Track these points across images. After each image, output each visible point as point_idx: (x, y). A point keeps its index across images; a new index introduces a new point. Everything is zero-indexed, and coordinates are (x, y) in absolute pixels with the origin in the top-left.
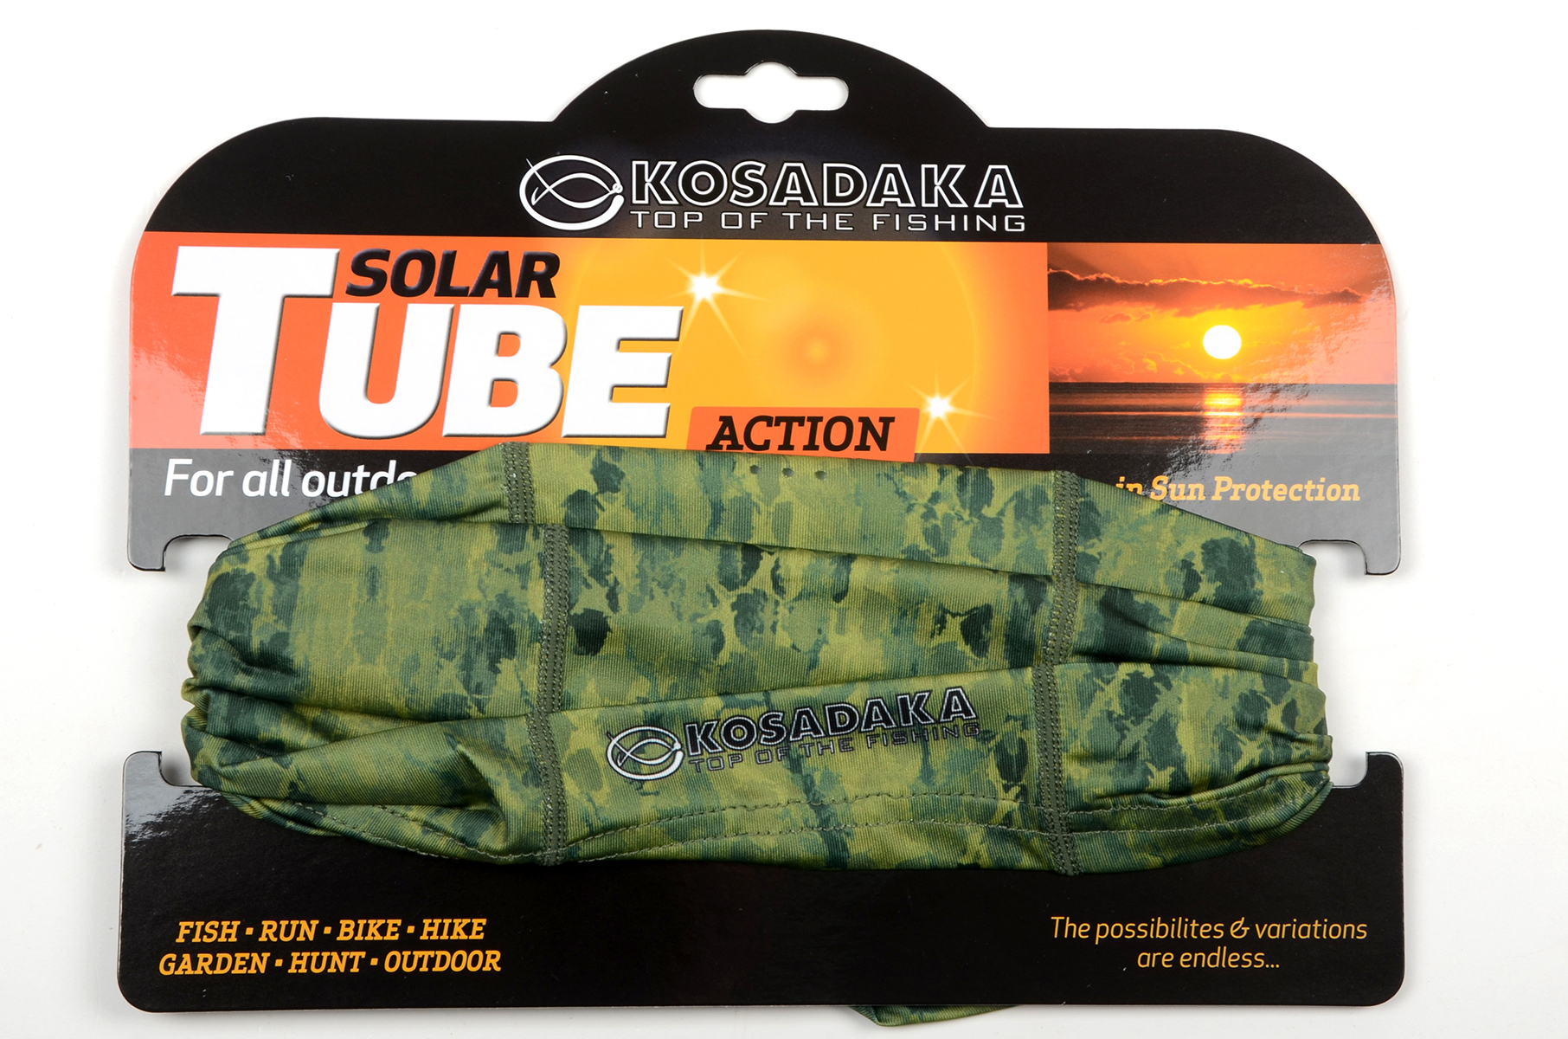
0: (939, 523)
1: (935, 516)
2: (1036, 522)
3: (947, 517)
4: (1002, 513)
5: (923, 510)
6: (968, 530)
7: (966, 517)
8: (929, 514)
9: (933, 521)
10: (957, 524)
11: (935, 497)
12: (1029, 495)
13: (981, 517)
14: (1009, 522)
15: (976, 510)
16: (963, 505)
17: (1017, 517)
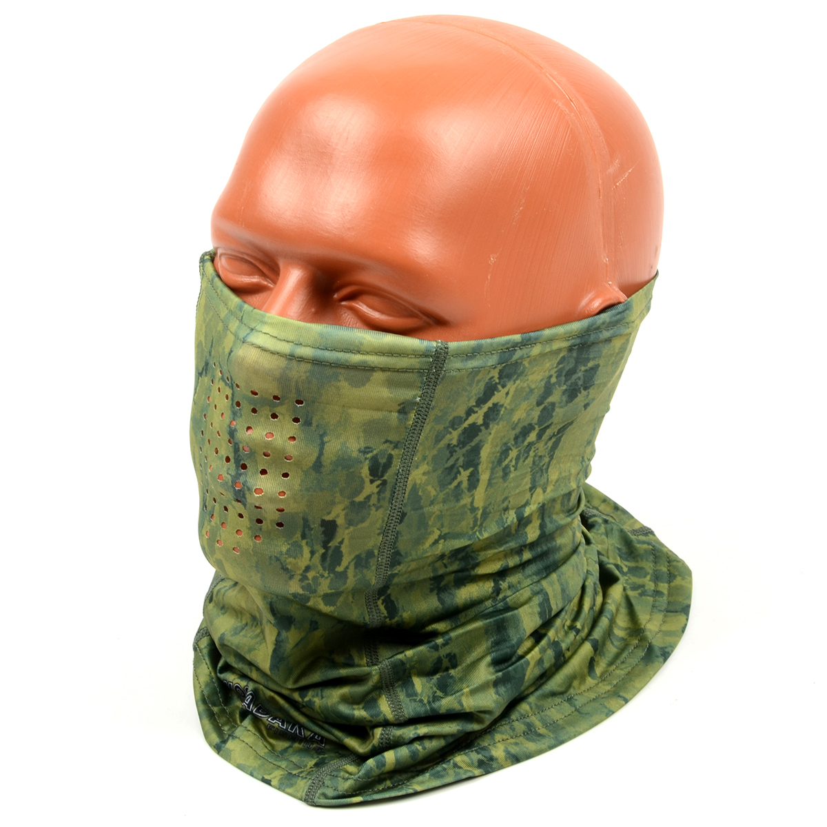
0: (310, 582)
1: (307, 579)
2: (367, 567)
3: (315, 579)
4: (347, 568)
5: (300, 577)
6: (328, 581)
7: (326, 575)
8: (304, 578)
9: (307, 582)
10: (322, 580)
11: (307, 569)
12: (363, 556)
13: (334, 572)
14: (351, 572)
15: (331, 569)
16: (324, 570)
17: (356, 567)
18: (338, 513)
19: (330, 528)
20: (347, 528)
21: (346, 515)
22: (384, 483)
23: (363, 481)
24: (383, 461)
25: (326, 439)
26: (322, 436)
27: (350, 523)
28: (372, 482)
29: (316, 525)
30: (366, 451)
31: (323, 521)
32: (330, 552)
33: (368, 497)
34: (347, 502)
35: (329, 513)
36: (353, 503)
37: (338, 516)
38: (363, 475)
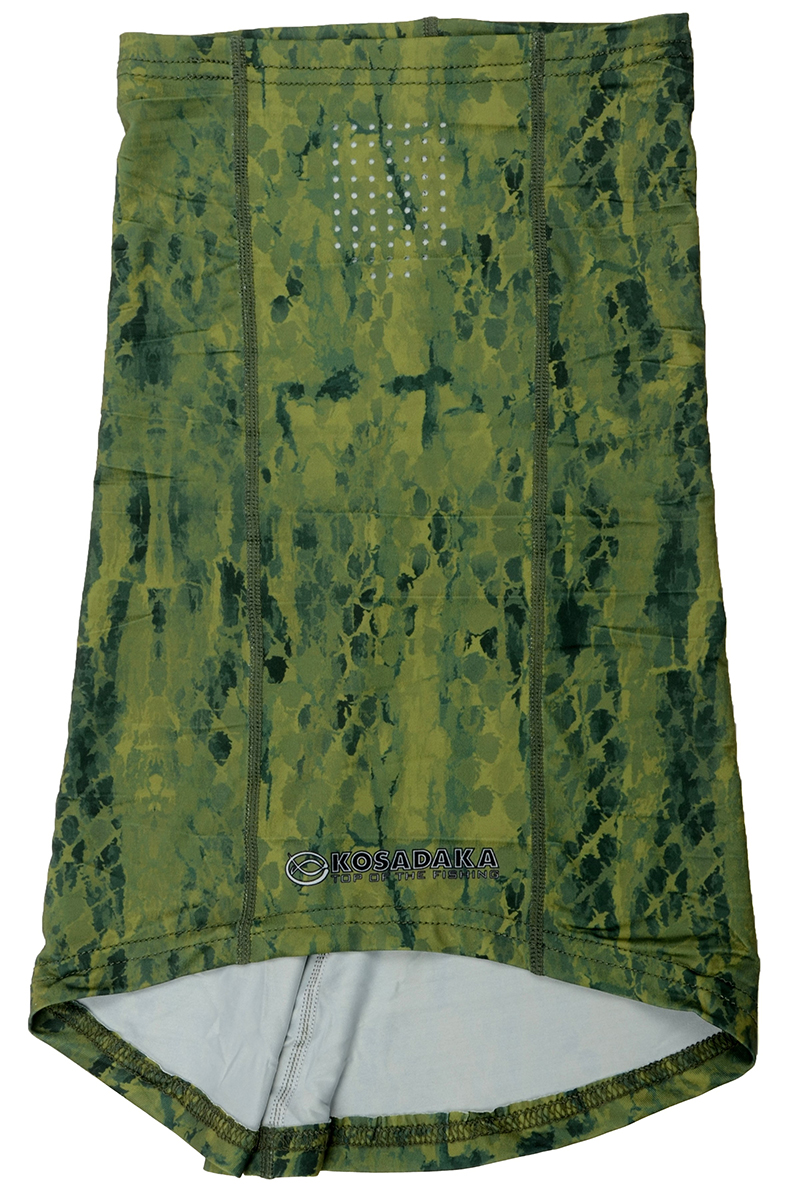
18: (490, 228)
19: (485, 242)
20: (500, 243)
21: (496, 227)
22: (521, 195)
23: (503, 193)
24: (515, 171)
25: (468, 155)
26: (464, 152)
27: (502, 237)
28: (511, 193)
29: (473, 241)
30: (500, 162)
31: (479, 236)
32: (489, 269)
33: (511, 209)
34: (495, 215)
35: (482, 227)
36: (499, 214)
37: (490, 230)
38: (503, 186)
